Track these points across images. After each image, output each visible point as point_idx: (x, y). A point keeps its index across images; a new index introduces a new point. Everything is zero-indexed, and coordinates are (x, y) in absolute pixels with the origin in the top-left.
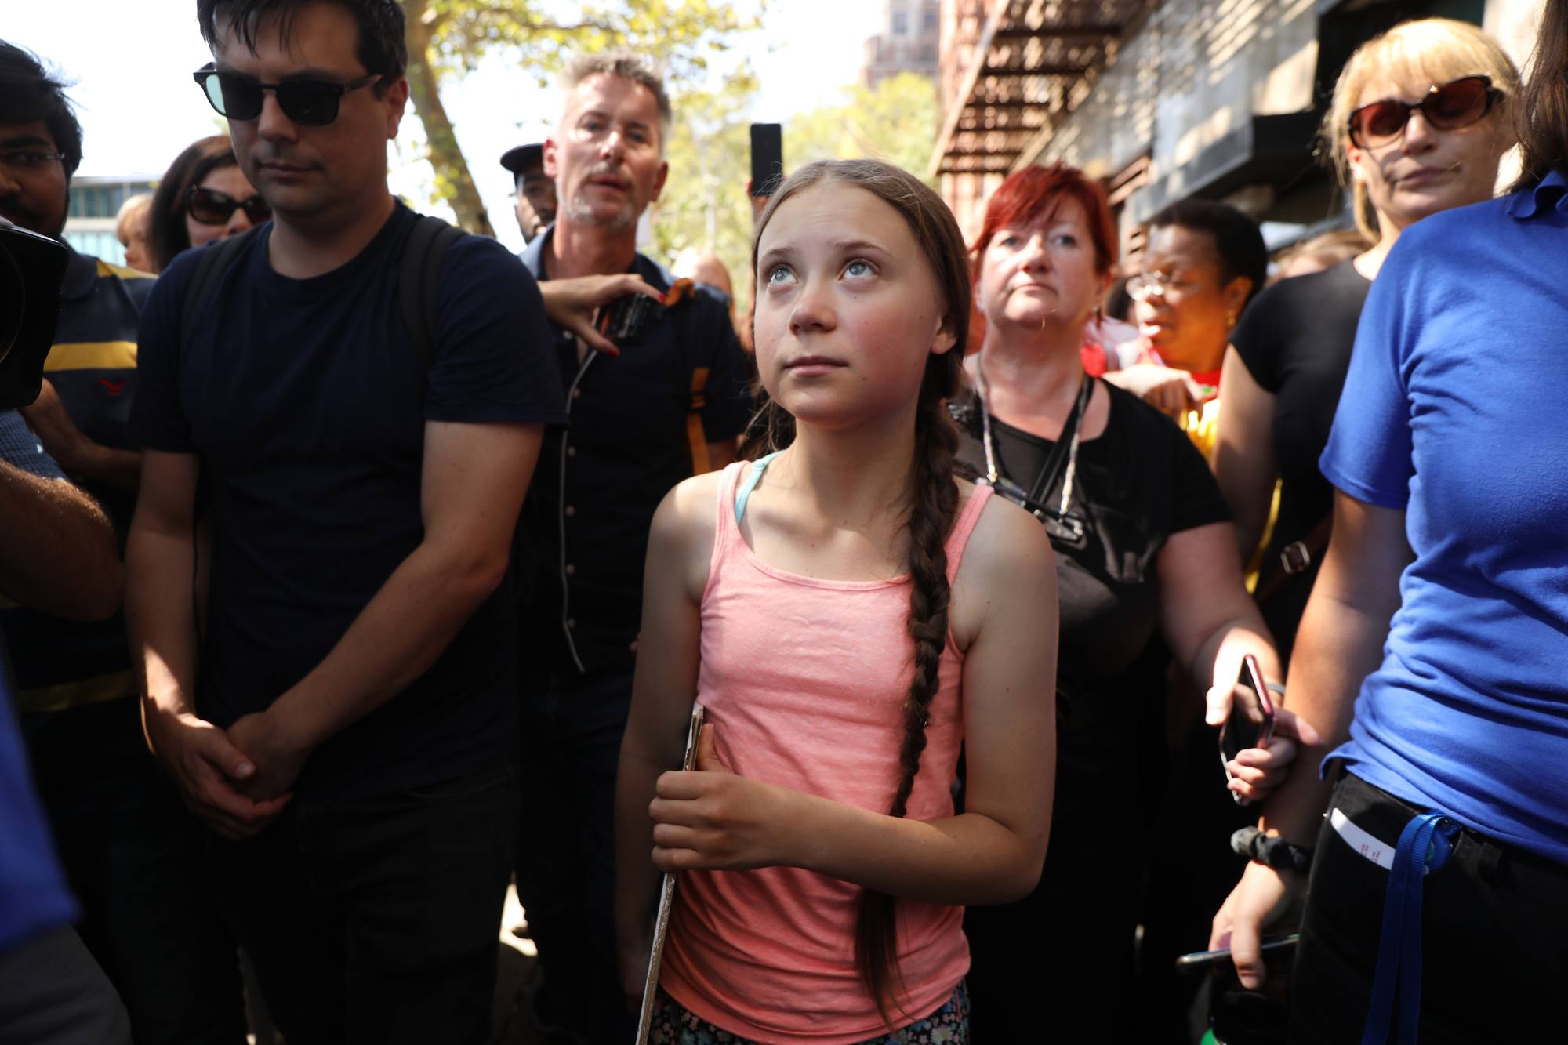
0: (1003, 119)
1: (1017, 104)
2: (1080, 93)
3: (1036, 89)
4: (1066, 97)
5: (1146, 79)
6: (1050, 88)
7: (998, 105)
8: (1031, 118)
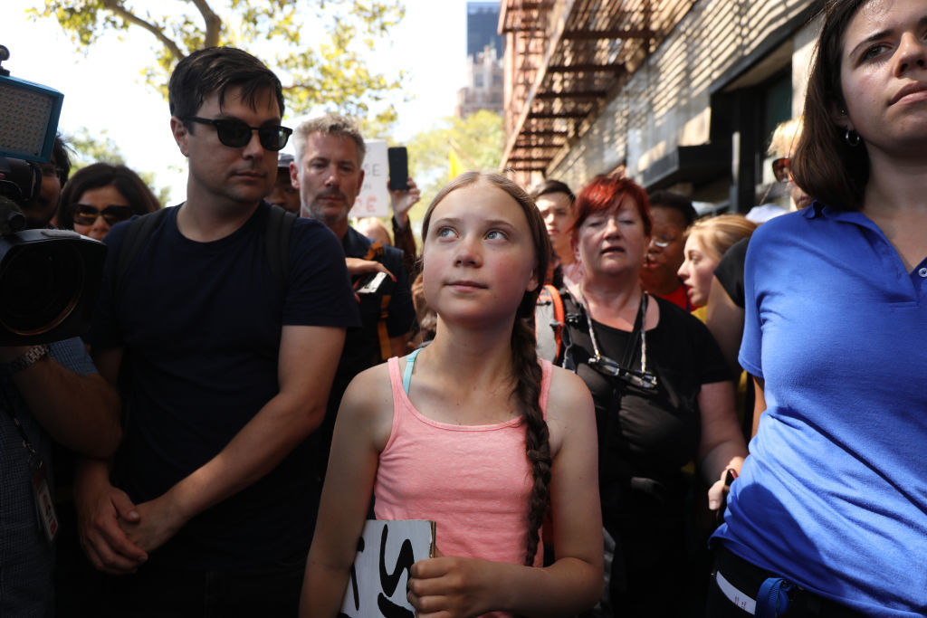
0: (541, 141)
1: (549, 133)
2: (585, 128)
3: (559, 125)
4: (577, 129)
5: (620, 122)
6: (567, 124)
7: (538, 134)
8: (557, 140)
